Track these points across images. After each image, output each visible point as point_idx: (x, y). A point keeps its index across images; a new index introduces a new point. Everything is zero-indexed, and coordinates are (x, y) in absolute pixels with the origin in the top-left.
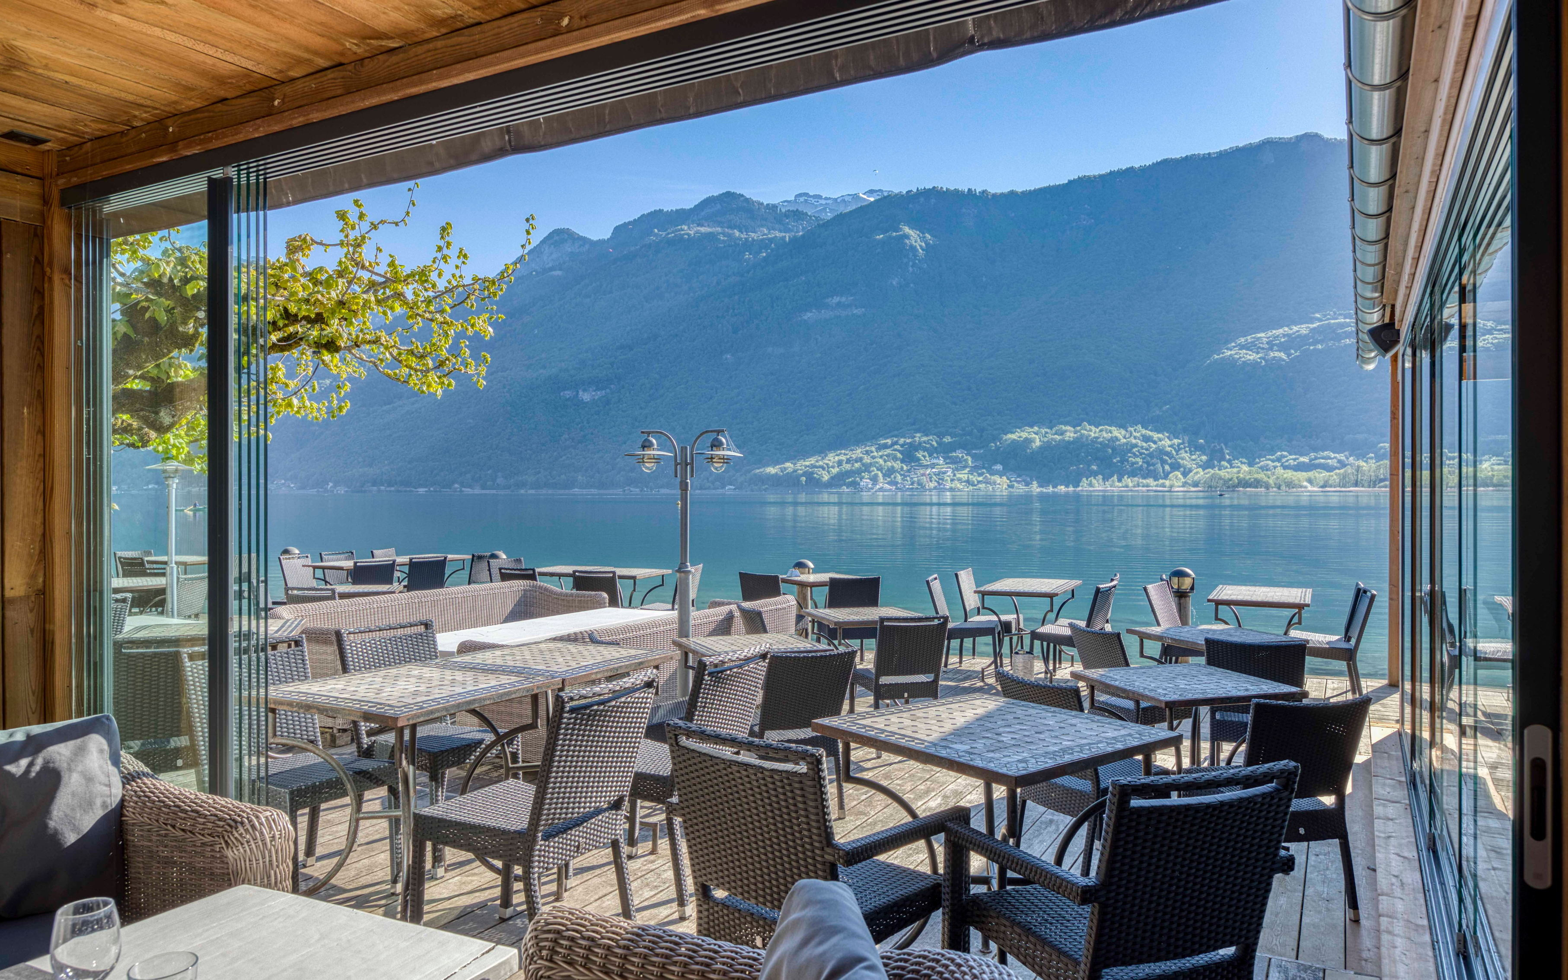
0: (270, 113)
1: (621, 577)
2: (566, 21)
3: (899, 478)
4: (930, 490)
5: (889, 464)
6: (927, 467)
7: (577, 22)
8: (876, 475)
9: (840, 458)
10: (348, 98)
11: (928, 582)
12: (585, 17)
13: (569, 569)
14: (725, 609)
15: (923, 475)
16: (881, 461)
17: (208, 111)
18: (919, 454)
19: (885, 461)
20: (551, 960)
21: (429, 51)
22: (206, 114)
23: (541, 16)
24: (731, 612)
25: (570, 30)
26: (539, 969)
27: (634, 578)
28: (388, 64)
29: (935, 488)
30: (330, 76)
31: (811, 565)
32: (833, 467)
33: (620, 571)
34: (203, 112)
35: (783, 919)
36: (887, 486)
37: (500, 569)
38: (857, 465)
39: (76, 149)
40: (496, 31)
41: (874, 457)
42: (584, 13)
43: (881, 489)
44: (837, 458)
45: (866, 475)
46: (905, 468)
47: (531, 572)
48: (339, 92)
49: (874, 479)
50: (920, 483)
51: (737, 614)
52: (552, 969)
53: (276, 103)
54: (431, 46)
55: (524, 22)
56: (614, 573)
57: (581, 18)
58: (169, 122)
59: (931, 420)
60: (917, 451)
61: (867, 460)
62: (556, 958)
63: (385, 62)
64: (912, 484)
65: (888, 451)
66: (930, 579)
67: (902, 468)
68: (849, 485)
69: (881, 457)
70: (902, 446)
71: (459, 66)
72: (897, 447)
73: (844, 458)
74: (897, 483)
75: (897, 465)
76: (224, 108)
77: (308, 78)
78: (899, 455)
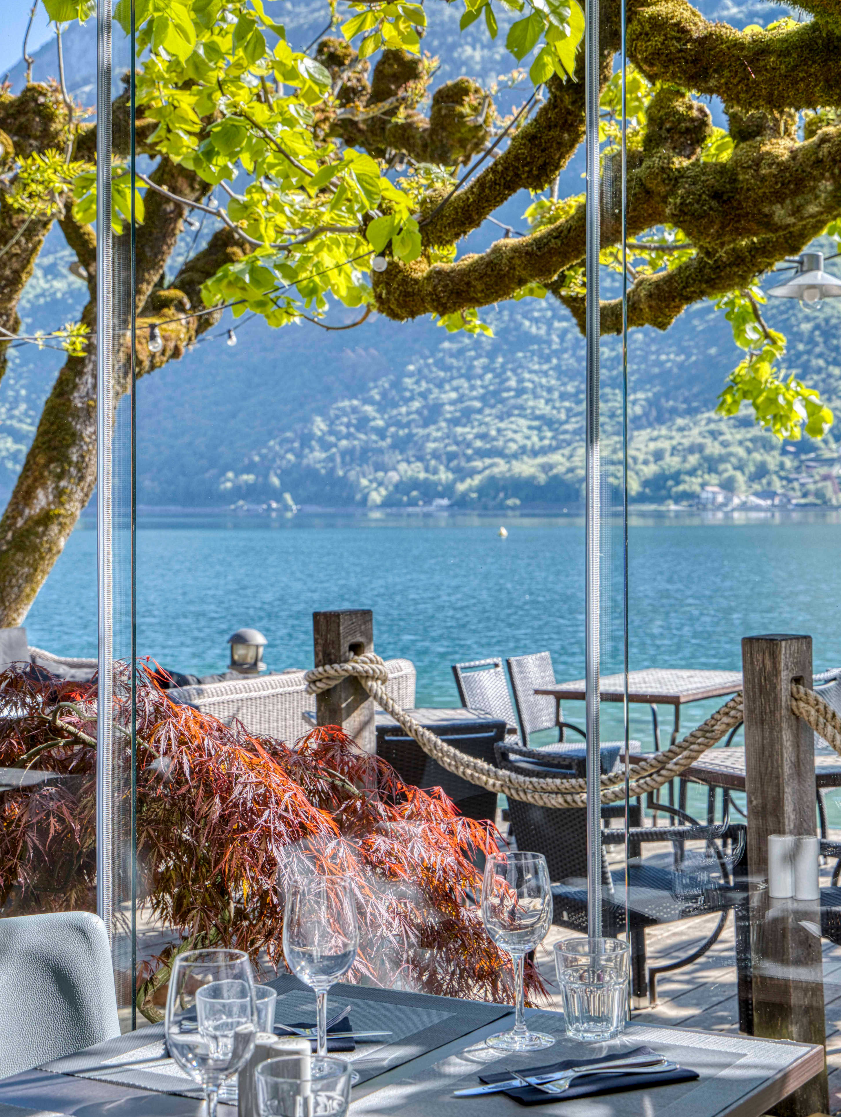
3: (777, 485)
5: (757, 456)
6: (830, 462)
8: (732, 479)
9: (659, 444)
15: (826, 478)
16: (741, 452)
19: (749, 451)
32: (646, 463)
36: (755, 500)
38: (693, 460)
41: (725, 444)
43: (744, 507)
44: (652, 446)
45: (713, 478)
46: (788, 464)
49: (730, 489)
50: (819, 494)
61: (713, 448)
64: (805, 495)
65: (755, 431)
67: (782, 466)
68: (679, 498)
69: (741, 443)
73: (666, 445)
74: (774, 494)
75: (772, 460)
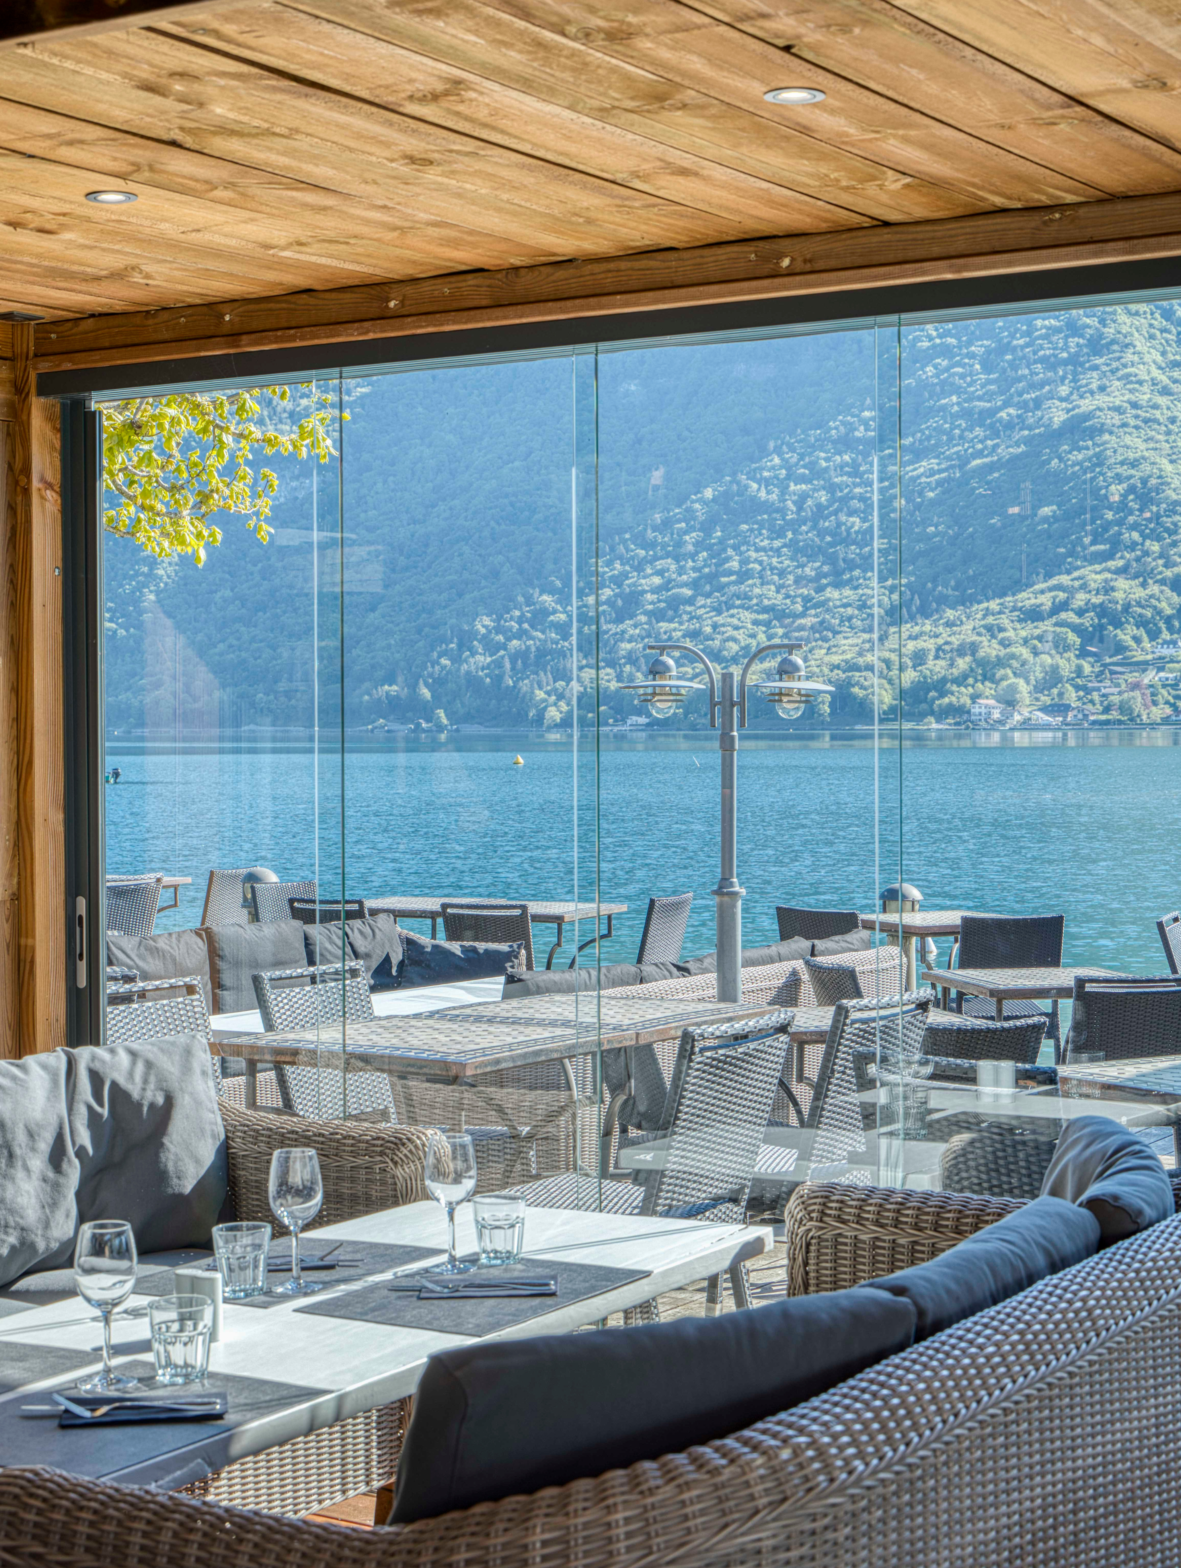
0: (384, 317)
1: (537, 918)
2: (786, 262)
3: (1072, 696)
4: (1153, 726)
5: (1047, 659)
6: (1143, 666)
7: (799, 266)
8: (1013, 689)
9: (921, 644)
10: (498, 312)
11: (1160, 926)
12: (810, 261)
13: (433, 904)
14: (786, 967)
15: (1136, 686)
16: (1026, 654)
17: (286, 302)
18: (1126, 635)
19: (1036, 653)
20: (821, 1221)
21: (610, 271)
22: (284, 305)
23: (756, 253)
24: (794, 973)
25: (790, 273)
26: (809, 1230)
27: (558, 920)
28: (552, 278)
29: (1166, 721)
30: (471, 283)
31: (915, 894)
32: (901, 668)
33: (535, 908)
34: (279, 302)
35: (1061, 1144)
36: (1041, 717)
37: (291, 901)
38: (963, 664)
39: (70, 324)
40: (698, 260)
41: (1005, 644)
42: (808, 256)
43: (1027, 725)
44: (911, 645)
45: (987, 688)
46: (1087, 669)
47: (356, 907)
48: (484, 303)
49: (1010, 702)
50: (1124, 708)
51: (805, 977)
52: (822, 1228)
53: (392, 304)
54: (612, 266)
55: (733, 255)
56: (524, 908)
57: (805, 261)
58: (226, 308)
59: (1156, 547)
60: (1118, 624)
62: (826, 1219)
63: (548, 276)
64: (1107, 710)
65: (1046, 626)
66: (1165, 919)
67: (1079, 671)
68: (942, 714)
70: (1080, 613)
71: (650, 294)
72: (1069, 616)
73: (929, 644)
74: (1067, 708)
75: (1066, 664)
76: (312, 301)
77: (439, 281)
78: (1072, 638)
